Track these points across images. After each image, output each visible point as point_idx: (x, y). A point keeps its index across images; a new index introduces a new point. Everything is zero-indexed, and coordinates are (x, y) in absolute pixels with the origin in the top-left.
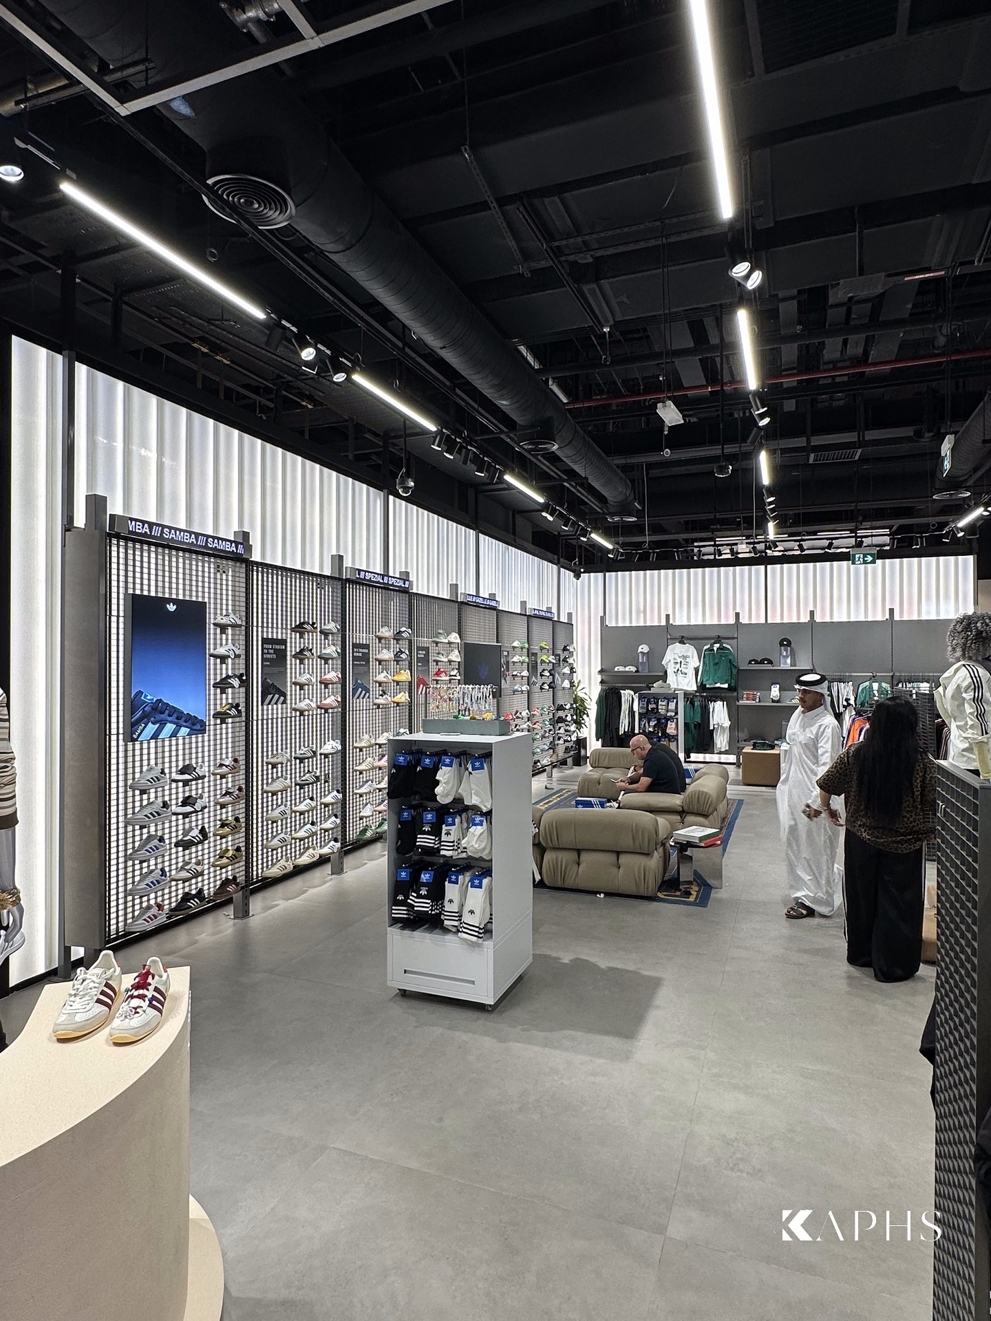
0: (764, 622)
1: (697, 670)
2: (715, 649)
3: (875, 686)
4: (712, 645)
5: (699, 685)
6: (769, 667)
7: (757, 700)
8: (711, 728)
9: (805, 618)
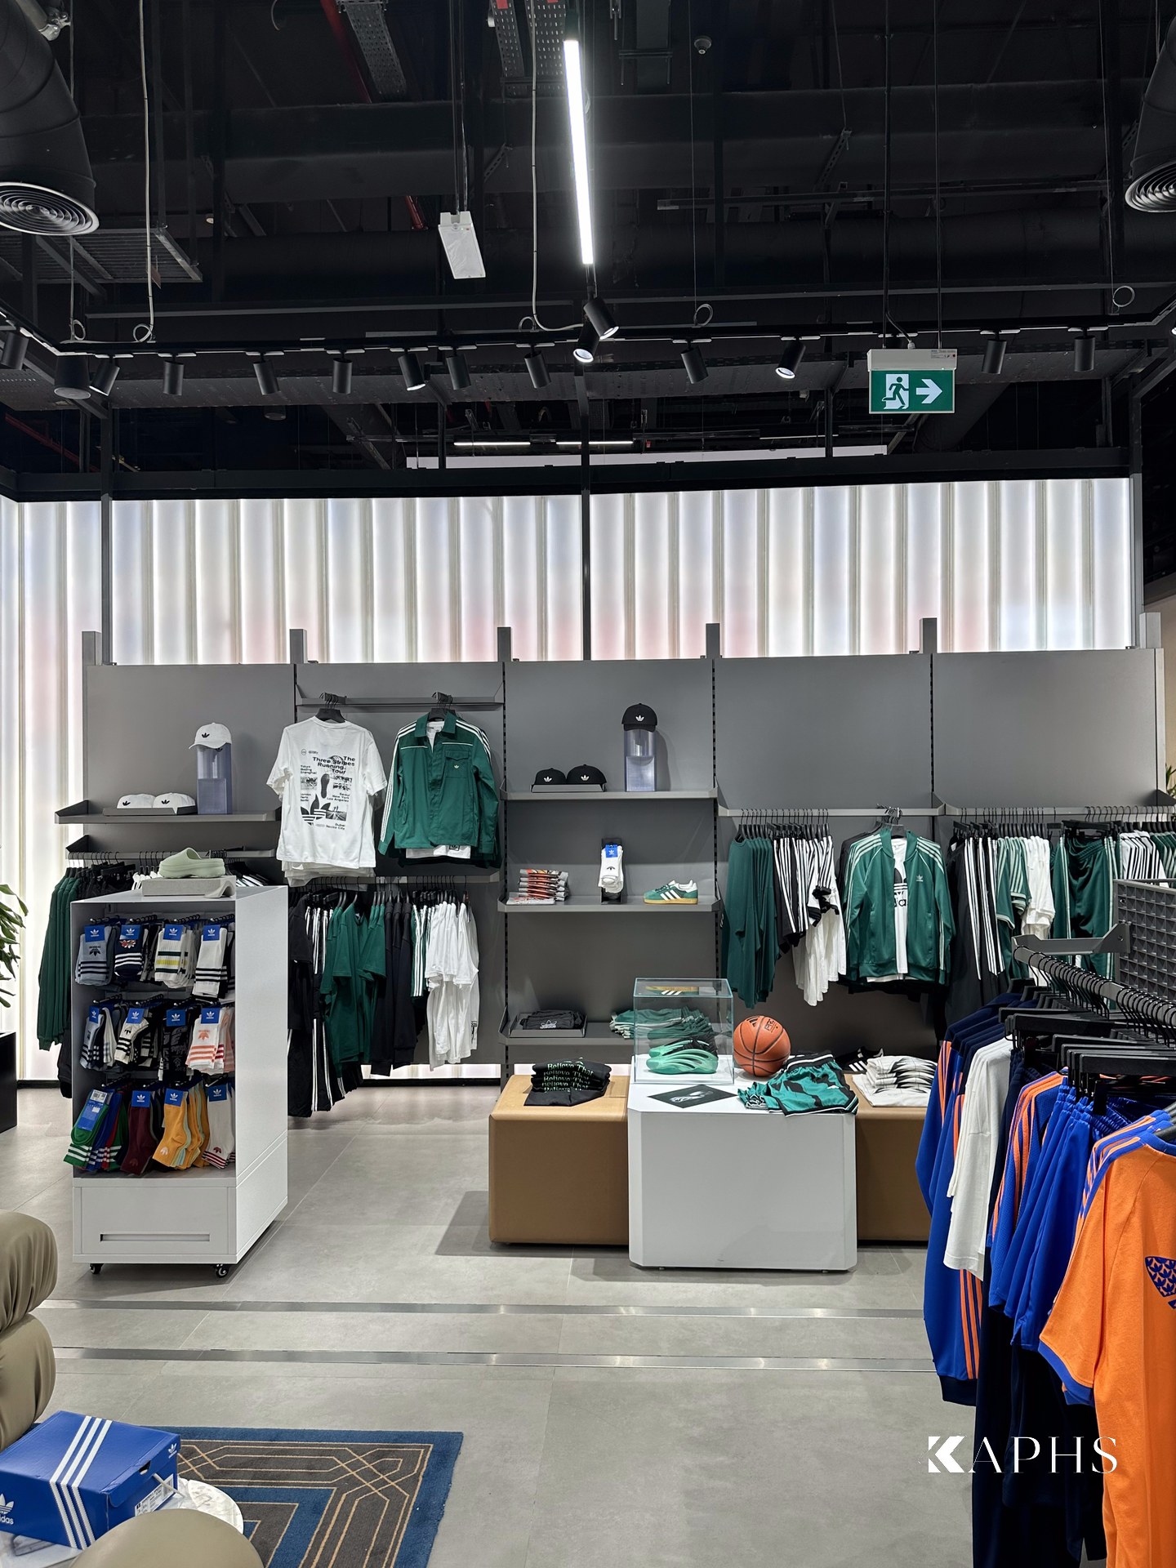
0: (577, 655)
1: (377, 802)
2: (431, 736)
3: (899, 847)
4: (422, 725)
5: (383, 850)
6: (594, 792)
7: (561, 895)
8: (418, 992)
9: (692, 648)
